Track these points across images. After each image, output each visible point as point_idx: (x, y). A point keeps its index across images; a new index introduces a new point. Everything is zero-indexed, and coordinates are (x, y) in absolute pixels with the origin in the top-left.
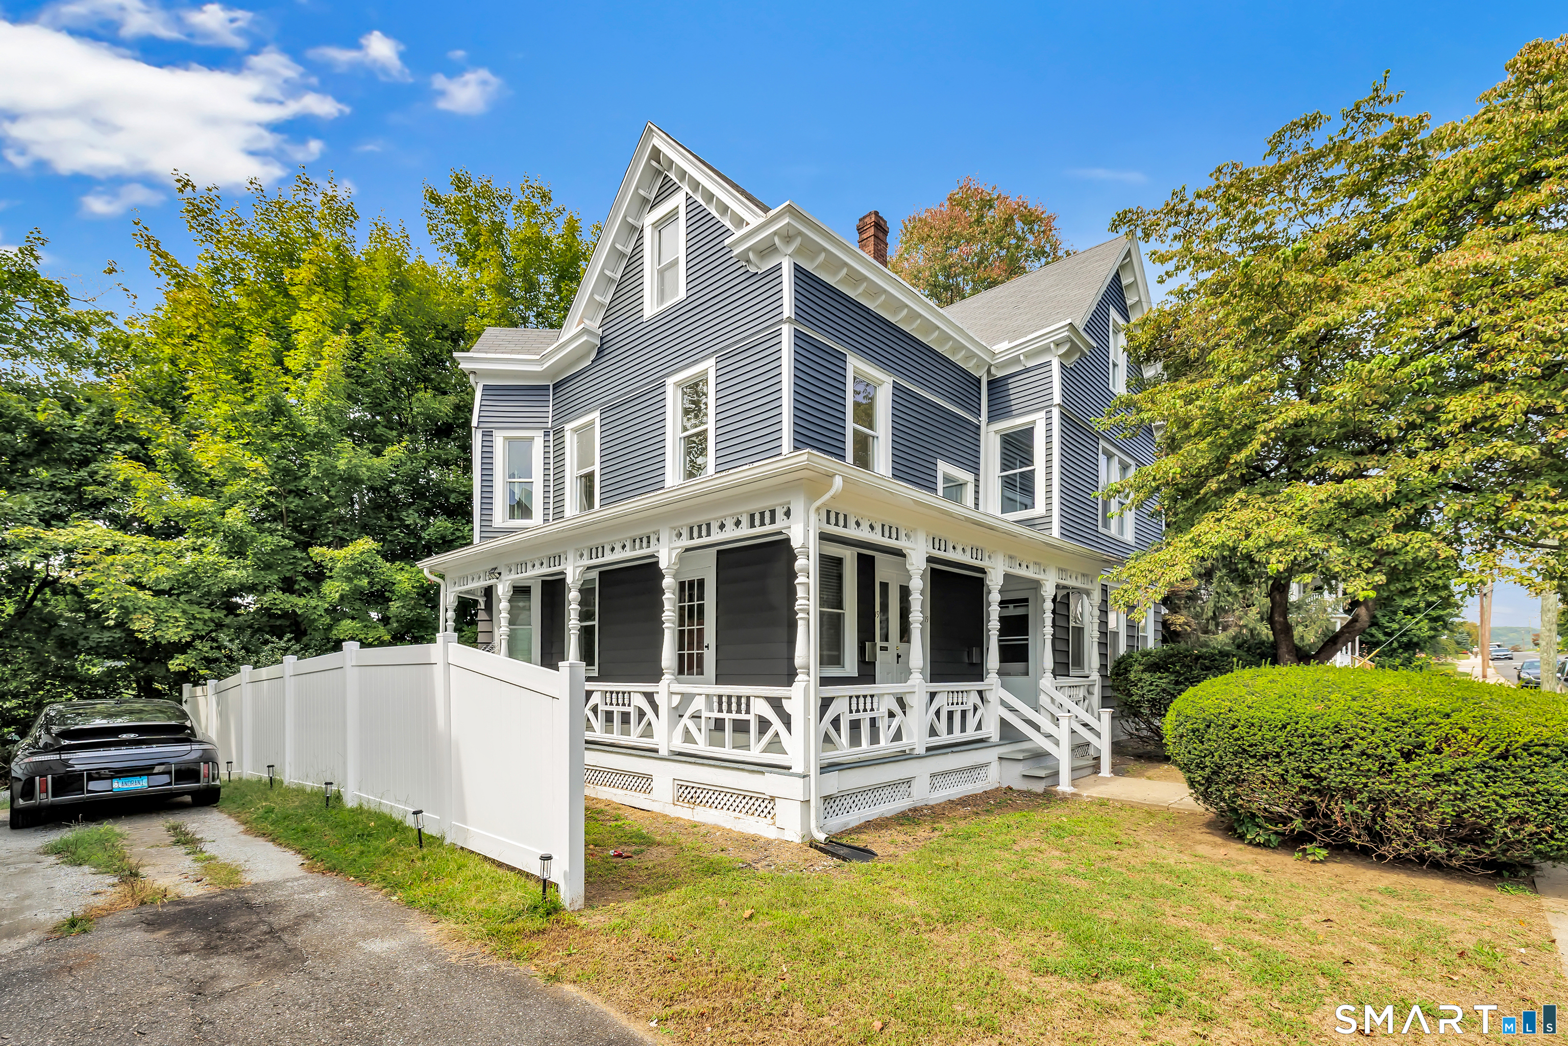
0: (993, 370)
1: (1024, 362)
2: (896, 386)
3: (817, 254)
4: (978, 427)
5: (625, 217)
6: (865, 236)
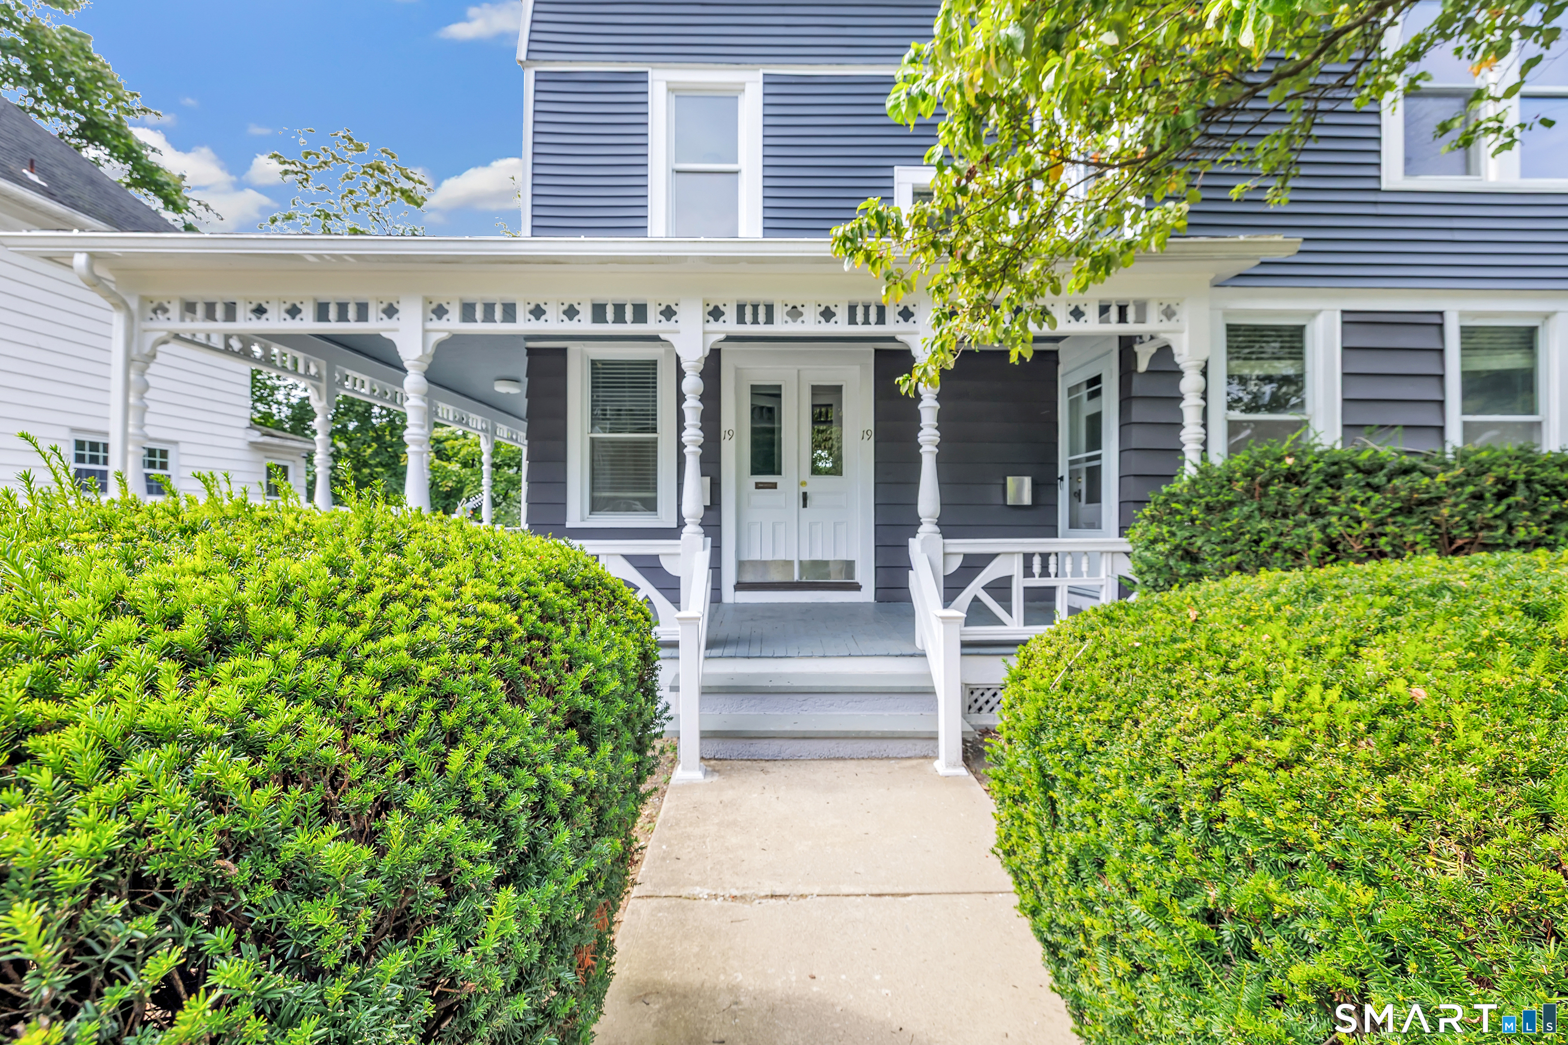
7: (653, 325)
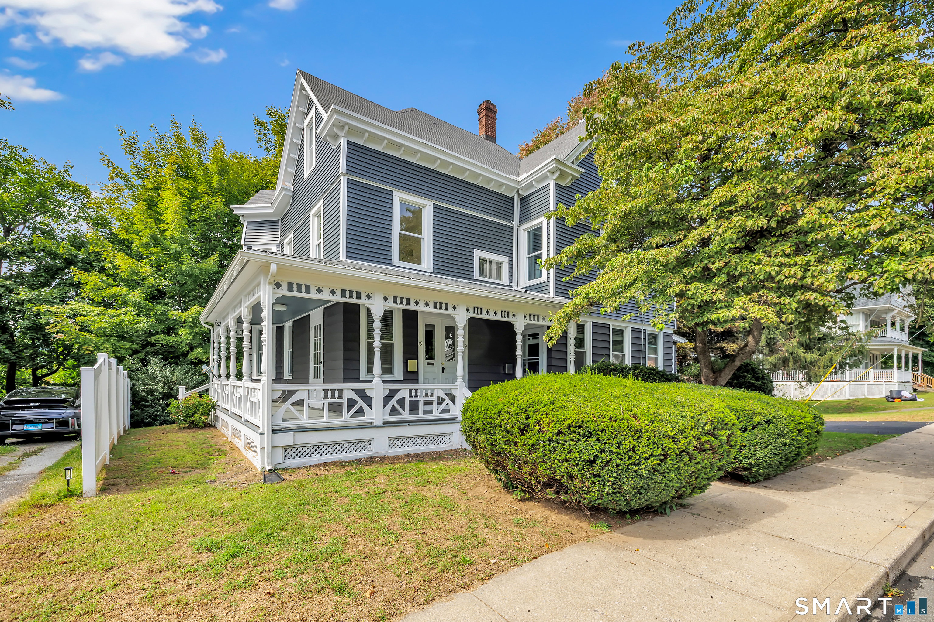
0: (521, 192)
1: (536, 185)
2: (435, 207)
3: (364, 134)
4: (512, 228)
5: (295, 124)
6: (481, 116)
7: (450, 311)
